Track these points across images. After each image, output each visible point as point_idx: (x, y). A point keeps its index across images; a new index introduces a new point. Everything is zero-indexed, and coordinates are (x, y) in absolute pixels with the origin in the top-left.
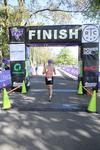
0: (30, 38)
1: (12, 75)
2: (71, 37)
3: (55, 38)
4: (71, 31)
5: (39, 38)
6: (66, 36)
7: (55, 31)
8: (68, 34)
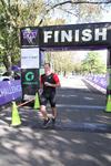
0: (46, 41)
4: (97, 31)
5: (56, 40)
6: (90, 37)
7: (77, 32)
8: (93, 34)
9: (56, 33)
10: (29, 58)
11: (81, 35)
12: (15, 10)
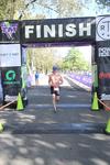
1: (4, 86)
2: (81, 34)
3: (61, 35)
4: (81, 25)
9: (38, 27)
10: (10, 55)
11: (65, 30)
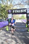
0: (13, 12)
5: (15, 12)
8: (23, 11)
9: (15, 11)
10: (10, 16)
11: (21, 11)
12: (7, 6)
